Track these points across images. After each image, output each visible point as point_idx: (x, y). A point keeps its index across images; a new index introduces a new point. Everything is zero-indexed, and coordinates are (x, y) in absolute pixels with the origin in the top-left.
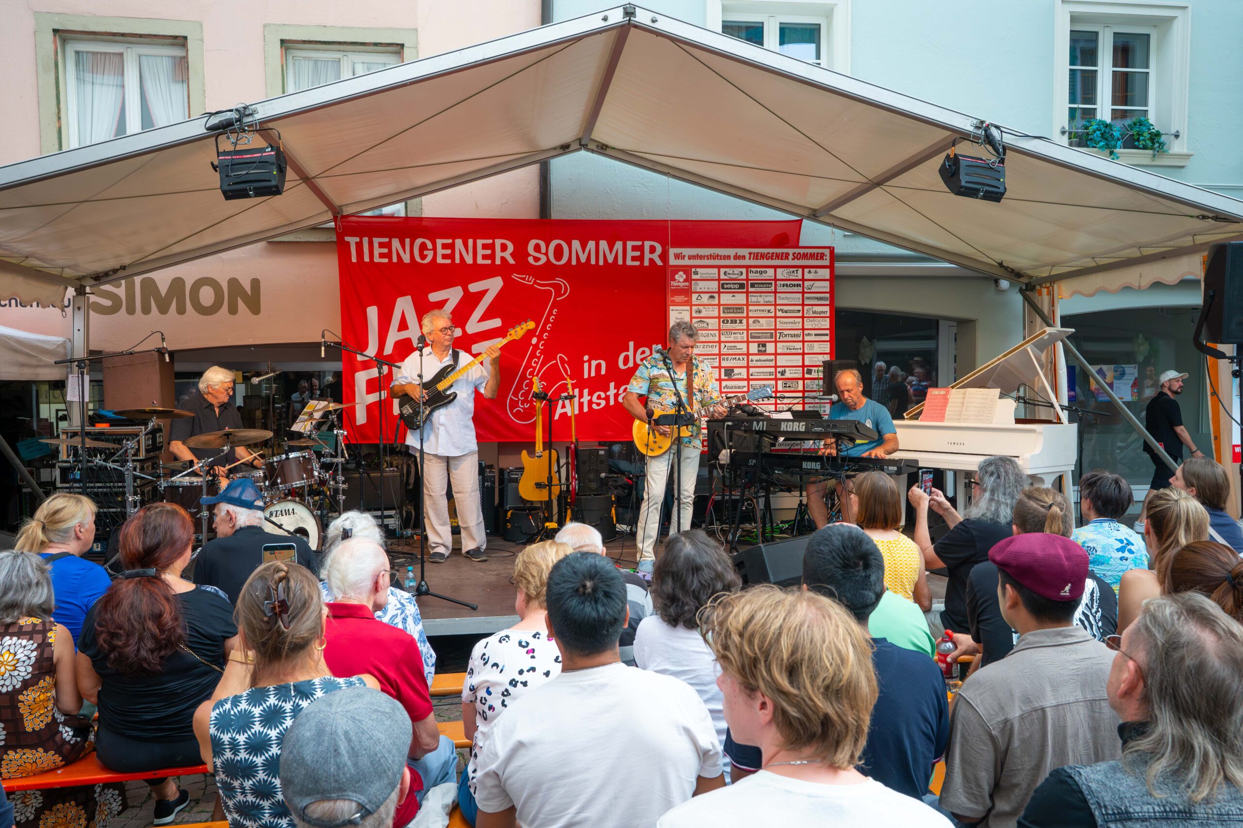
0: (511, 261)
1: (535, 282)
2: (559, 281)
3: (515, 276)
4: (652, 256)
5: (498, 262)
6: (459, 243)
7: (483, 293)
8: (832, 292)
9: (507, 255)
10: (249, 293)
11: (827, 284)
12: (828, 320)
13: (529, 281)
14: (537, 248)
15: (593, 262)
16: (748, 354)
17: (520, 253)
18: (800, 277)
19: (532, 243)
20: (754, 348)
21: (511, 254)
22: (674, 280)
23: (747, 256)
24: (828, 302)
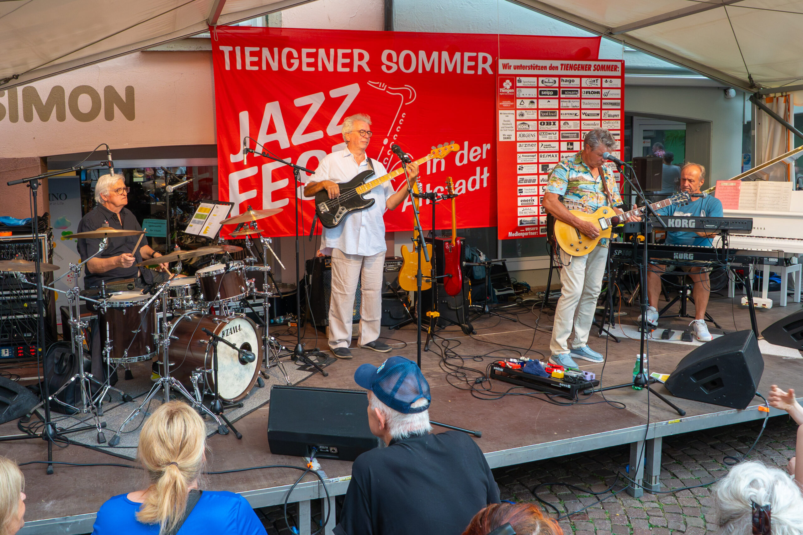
0: (367, 69)
1: (387, 89)
2: (407, 87)
3: (370, 83)
4: (484, 66)
5: (356, 70)
6: (322, 52)
7: (343, 98)
8: (622, 99)
9: (364, 64)
10: (124, 99)
11: (619, 91)
12: (619, 122)
13: (382, 87)
14: (390, 57)
15: (436, 71)
16: (560, 152)
17: (375, 62)
18: (599, 86)
19: (385, 53)
20: (564, 146)
21: (367, 63)
22: (502, 87)
23: (560, 67)
24: (619, 107)
